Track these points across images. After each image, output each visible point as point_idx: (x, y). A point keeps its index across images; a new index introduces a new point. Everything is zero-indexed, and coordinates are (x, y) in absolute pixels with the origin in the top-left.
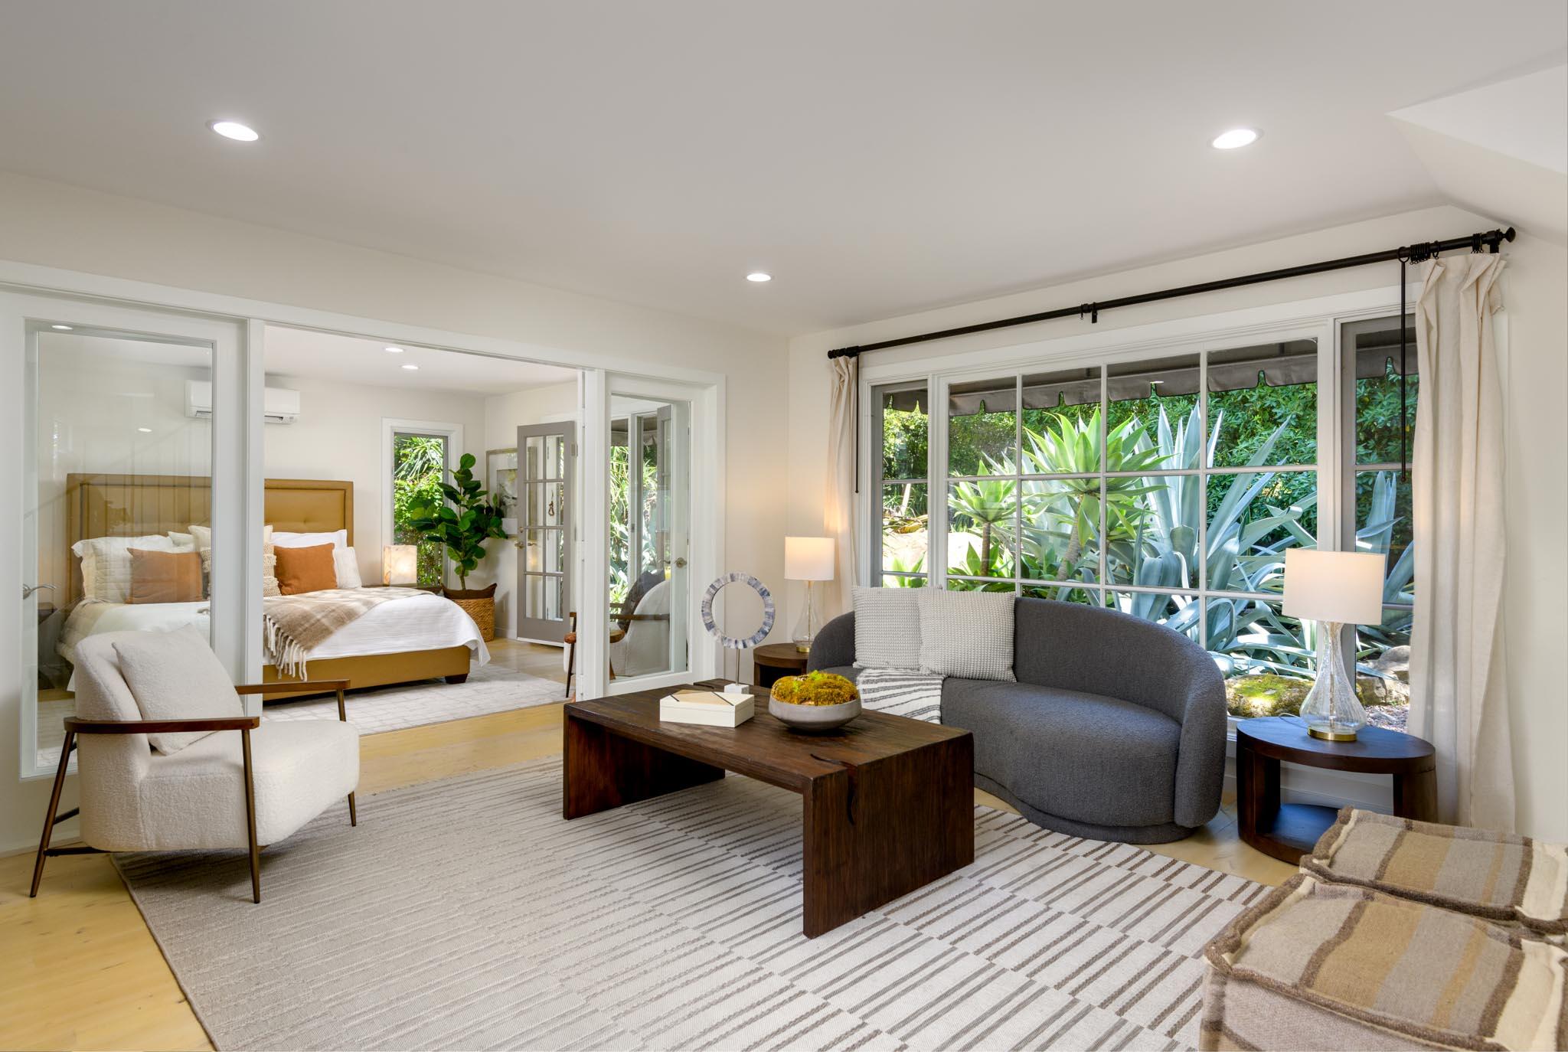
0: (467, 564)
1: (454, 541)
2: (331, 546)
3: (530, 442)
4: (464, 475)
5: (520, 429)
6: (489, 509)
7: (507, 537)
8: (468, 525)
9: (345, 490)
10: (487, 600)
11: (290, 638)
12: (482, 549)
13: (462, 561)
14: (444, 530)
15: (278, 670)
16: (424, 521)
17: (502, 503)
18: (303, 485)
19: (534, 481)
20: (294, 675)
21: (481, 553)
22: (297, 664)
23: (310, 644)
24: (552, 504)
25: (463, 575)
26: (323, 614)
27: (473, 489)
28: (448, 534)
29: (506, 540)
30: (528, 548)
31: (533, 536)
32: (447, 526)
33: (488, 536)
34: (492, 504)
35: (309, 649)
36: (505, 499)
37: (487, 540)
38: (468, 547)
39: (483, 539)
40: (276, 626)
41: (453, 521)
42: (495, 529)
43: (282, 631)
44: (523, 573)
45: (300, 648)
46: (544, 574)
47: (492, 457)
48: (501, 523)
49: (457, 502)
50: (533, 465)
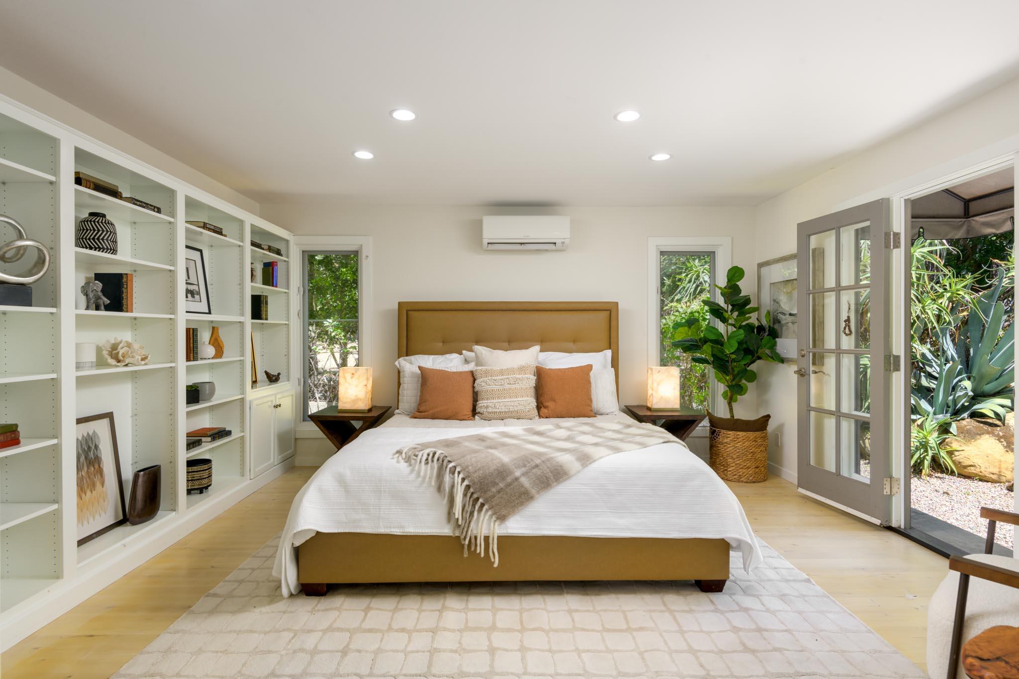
0: (735, 390)
1: (721, 364)
2: (589, 367)
3: (814, 241)
4: (732, 290)
5: (801, 226)
6: (761, 329)
7: (782, 360)
8: (736, 345)
9: (610, 311)
10: (758, 434)
11: (481, 500)
12: (752, 372)
13: (728, 386)
14: (709, 351)
15: (463, 546)
16: (688, 341)
17: (777, 321)
18: (584, 307)
19: (819, 292)
20: (482, 555)
21: (752, 377)
22: (487, 539)
23: (504, 512)
24: (848, 320)
25: (730, 401)
26: (524, 470)
27: (741, 305)
28: (713, 355)
29: (781, 365)
30: (812, 376)
31: (818, 359)
32: (712, 347)
33: (759, 358)
34: (764, 322)
35: (502, 518)
36: (781, 316)
37: (758, 362)
38: (736, 370)
39: (753, 362)
40: (466, 483)
41: (718, 342)
42: (768, 351)
43: (472, 490)
44: (805, 409)
45: (491, 516)
46: (838, 414)
47: (764, 270)
48: (775, 344)
49: (724, 320)
50: (819, 271)
